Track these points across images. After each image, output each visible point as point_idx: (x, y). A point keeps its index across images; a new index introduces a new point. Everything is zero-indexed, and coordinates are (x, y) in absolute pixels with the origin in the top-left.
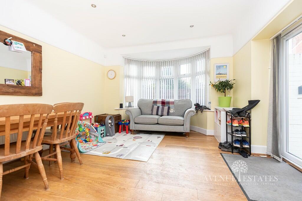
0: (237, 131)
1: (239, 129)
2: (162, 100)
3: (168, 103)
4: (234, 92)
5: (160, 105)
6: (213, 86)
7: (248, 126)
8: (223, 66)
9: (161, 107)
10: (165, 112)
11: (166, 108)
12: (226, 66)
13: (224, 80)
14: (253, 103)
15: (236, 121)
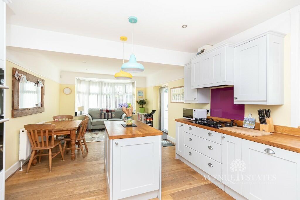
0: (148, 123)
1: (149, 122)
2: (106, 109)
3: (111, 111)
4: (147, 105)
5: (105, 112)
6: (137, 102)
7: (152, 120)
8: (141, 92)
9: (106, 114)
10: (110, 117)
11: (110, 114)
12: (143, 92)
13: (142, 99)
14: (154, 111)
15: (148, 119)
